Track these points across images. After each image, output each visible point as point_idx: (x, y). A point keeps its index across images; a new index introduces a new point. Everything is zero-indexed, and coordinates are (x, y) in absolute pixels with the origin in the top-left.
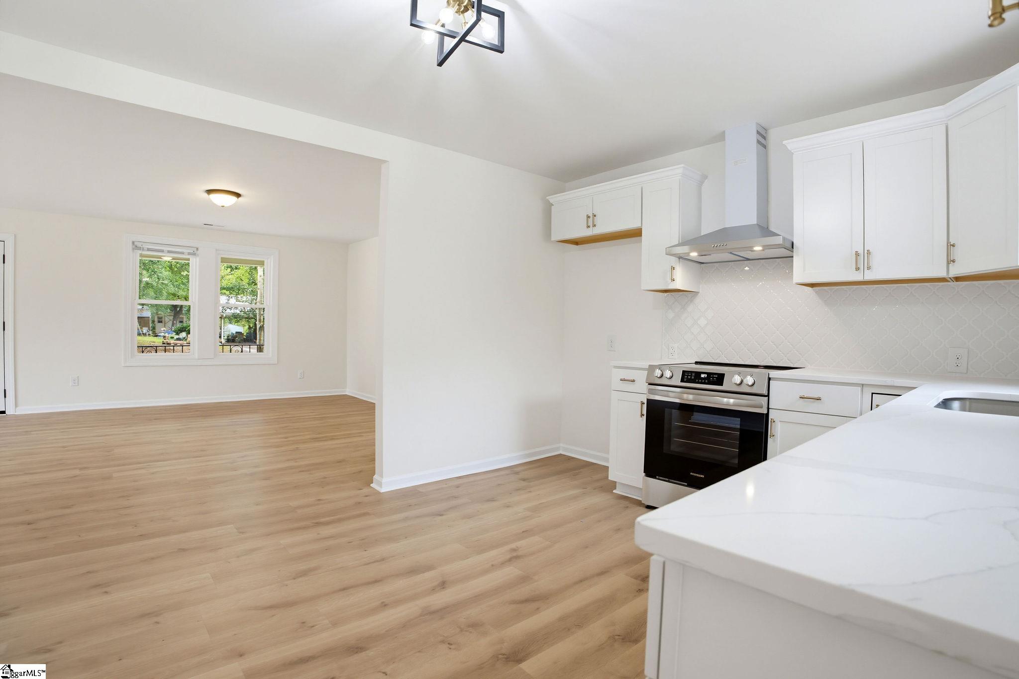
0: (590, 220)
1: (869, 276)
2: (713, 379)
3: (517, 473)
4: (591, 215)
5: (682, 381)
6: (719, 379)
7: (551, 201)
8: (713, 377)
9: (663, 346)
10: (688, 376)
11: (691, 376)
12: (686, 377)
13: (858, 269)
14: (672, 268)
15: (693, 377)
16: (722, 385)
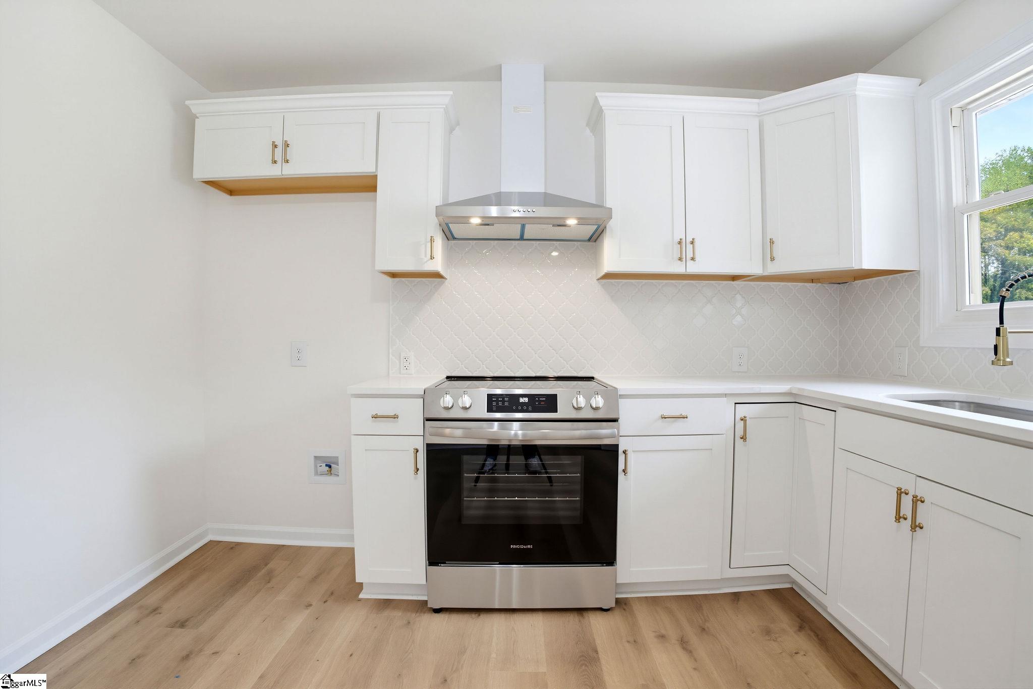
0: (279, 152)
1: (693, 268)
2: (539, 404)
3: (155, 610)
4: (279, 143)
5: (490, 410)
6: (549, 403)
7: (194, 110)
8: (540, 401)
9: (391, 356)
10: (497, 401)
11: (503, 401)
12: (495, 404)
13: (680, 259)
14: (432, 240)
15: (506, 404)
16: (555, 411)
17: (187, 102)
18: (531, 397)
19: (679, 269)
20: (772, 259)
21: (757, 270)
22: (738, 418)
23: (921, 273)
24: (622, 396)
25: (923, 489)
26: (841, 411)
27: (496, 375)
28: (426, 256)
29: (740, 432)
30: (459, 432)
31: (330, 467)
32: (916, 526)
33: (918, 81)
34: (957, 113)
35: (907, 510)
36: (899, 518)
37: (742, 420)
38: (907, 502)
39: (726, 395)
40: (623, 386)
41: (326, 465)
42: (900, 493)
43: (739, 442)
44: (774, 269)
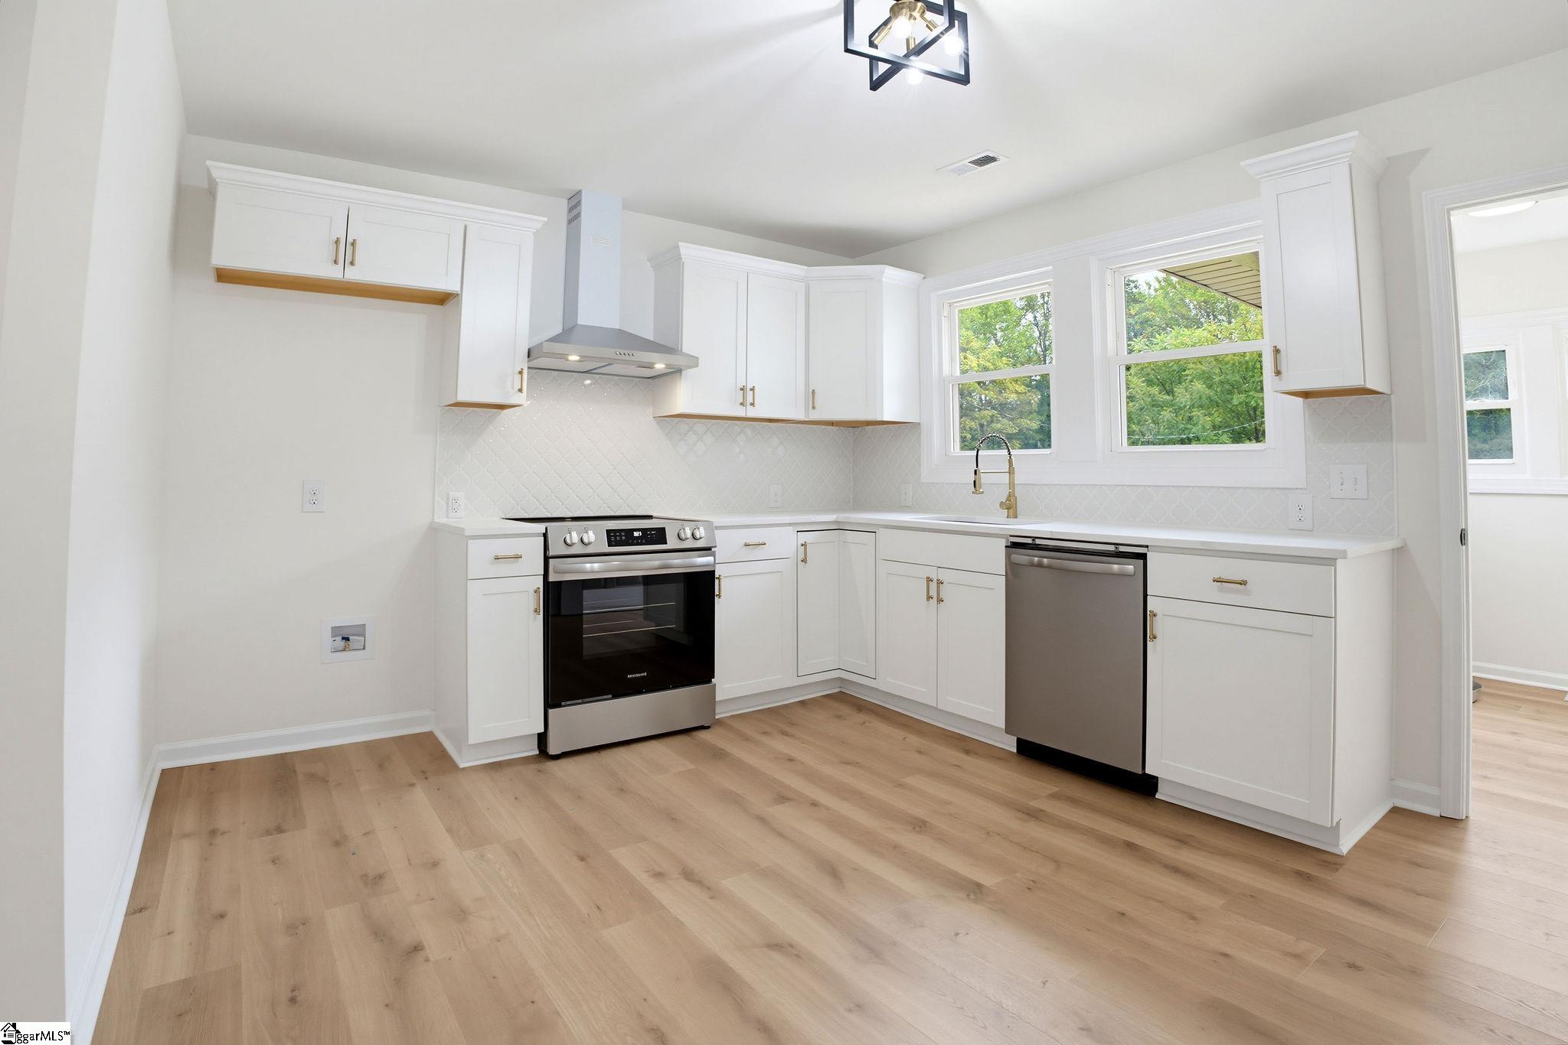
1: (754, 412)
2: (651, 537)
5: (610, 544)
6: (659, 536)
8: (651, 534)
9: (437, 497)
10: (615, 536)
11: (621, 536)
12: (617, 538)
13: (742, 404)
14: (521, 373)
15: (623, 538)
16: (666, 543)
17: (208, 163)
18: (643, 530)
19: (740, 412)
20: (814, 408)
21: (801, 417)
22: (799, 544)
23: (922, 425)
24: (718, 528)
25: (943, 575)
26: (881, 532)
27: (575, 516)
28: (513, 388)
29: (801, 556)
30: (596, 566)
31: (347, 639)
32: (940, 600)
33: (923, 276)
34: (946, 306)
35: (933, 592)
36: (929, 598)
37: (802, 545)
38: (933, 585)
39: (790, 524)
40: (717, 520)
41: (343, 638)
42: (929, 580)
43: (801, 564)
44: (814, 416)
